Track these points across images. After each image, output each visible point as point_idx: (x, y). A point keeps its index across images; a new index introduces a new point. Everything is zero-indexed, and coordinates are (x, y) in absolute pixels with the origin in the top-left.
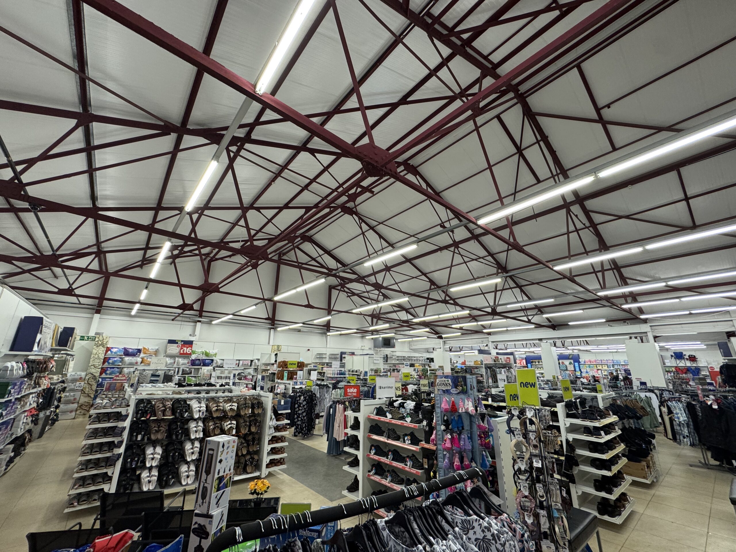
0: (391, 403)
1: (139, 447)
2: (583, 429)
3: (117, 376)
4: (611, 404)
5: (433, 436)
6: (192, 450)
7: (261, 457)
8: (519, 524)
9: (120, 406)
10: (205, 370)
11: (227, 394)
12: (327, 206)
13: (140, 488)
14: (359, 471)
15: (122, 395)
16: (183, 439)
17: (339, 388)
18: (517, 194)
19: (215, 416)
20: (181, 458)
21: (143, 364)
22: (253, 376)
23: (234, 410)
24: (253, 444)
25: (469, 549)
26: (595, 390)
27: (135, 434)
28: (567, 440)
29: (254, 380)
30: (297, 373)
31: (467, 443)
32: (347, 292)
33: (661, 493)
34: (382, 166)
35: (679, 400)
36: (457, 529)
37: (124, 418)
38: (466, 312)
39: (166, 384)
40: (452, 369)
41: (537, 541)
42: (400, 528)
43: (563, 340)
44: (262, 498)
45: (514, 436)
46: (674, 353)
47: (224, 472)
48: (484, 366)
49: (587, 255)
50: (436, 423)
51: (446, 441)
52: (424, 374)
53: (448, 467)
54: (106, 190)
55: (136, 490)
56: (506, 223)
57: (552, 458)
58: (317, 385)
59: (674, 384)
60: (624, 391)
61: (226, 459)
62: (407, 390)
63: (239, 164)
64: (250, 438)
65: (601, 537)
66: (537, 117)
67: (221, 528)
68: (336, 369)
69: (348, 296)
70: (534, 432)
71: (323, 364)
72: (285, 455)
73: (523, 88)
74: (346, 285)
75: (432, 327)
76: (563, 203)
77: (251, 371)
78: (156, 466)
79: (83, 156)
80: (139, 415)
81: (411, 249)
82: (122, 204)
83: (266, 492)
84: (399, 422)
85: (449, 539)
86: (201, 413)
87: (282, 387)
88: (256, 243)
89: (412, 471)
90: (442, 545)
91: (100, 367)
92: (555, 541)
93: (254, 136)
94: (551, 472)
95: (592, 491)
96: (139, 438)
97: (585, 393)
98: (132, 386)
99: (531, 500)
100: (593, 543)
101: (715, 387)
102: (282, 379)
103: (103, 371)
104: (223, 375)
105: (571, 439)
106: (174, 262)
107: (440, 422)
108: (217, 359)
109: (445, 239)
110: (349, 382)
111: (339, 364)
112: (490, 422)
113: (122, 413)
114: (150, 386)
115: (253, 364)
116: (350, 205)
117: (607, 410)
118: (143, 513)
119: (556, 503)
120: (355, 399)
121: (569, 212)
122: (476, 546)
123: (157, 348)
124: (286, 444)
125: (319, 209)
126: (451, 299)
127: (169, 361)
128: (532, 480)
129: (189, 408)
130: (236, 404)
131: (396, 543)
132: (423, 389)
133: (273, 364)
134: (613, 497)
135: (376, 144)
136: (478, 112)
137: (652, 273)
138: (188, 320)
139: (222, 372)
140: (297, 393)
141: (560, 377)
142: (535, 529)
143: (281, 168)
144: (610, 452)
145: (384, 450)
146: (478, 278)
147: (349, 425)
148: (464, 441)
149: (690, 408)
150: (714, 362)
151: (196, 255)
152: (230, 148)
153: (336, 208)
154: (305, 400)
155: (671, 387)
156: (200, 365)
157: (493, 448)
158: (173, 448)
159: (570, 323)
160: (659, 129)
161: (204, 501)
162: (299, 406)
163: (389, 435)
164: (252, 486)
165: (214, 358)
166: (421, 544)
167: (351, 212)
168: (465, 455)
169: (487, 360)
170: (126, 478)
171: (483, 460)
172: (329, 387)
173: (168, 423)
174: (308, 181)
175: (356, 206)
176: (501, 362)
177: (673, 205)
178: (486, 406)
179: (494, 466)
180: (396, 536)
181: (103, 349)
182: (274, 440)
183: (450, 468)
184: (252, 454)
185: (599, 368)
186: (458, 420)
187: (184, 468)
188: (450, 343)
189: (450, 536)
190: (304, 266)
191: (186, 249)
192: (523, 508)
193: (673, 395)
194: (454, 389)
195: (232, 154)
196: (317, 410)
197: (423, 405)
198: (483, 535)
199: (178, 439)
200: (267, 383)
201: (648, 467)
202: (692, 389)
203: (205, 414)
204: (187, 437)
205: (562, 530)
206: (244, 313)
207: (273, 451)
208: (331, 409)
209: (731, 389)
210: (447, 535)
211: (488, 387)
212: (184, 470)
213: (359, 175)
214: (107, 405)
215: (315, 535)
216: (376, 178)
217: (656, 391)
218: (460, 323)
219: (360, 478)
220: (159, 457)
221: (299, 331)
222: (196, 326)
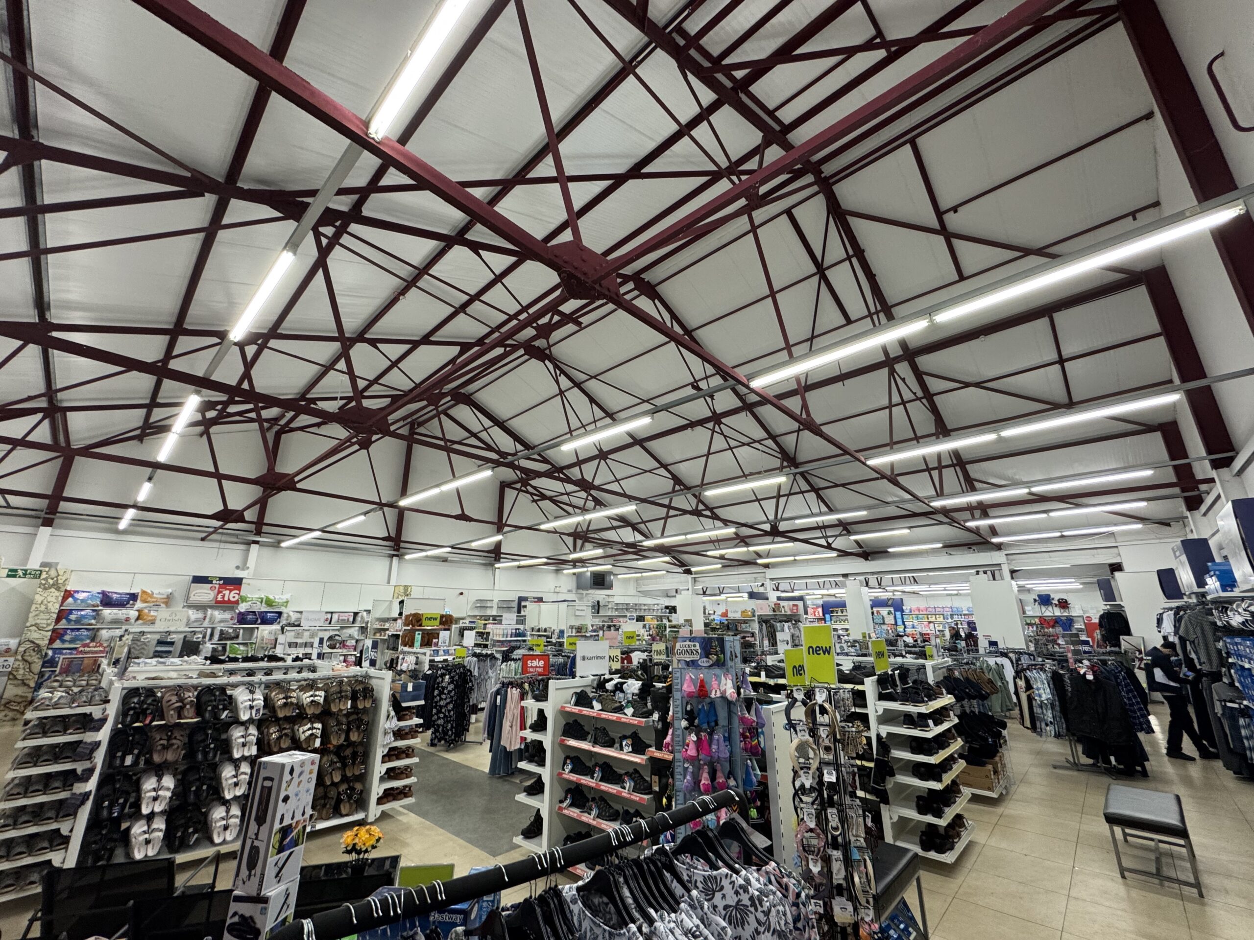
0: (601, 685)
1: (127, 777)
2: (902, 718)
3: (87, 645)
4: (945, 677)
5: (668, 739)
6: (235, 780)
7: (367, 786)
8: (794, 878)
9: (90, 701)
10: (265, 631)
11: (306, 674)
12: (500, 343)
13: (128, 854)
14: (542, 802)
15: (94, 682)
16: (217, 759)
17: (514, 660)
18: (815, 341)
19: (281, 715)
20: (212, 794)
21: (140, 622)
22: (357, 641)
23: (319, 703)
24: (354, 763)
25: (713, 924)
26: (923, 655)
27: (119, 754)
28: (879, 737)
29: (359, 650)
30: (438, 634)
31: (722, 748)
32: (532, 494)
33: (1012, 812)
34: (594, 282)
35: (1042, 669)
36: (694, 893)
37: (97, 724)
38: (730, 531)
39: (186, 658)
40: (706, 625)
41: (826, 900)
42: (601, 897)
43: (879, 576)
44: (367, 859)
45: (796, 733)
46: (1039, 596)
47: (292, 819)
48: (756, 619)
49: (918, 442)
50: (673, 716)
51: (688, 745)
52: (659, 634)
53: (690, 788)
54: (68, 291)
55: (119, 858)
56: (796, 387)
57: (853, 766)
58: (475, 655)
59: (1037, 643)
60: (965, 655)
61: (297, 795)
62: (630, 661)
63: (337, 259)
64: (348, 752)
65: (923, 885)
66: (850, 219)
67: (285, 920)
68: (509, 627)
69: (534, 501)
70: (826, 725)
71: (487, 618)
72: (412, 780)
73: (828, 169)
74: (531, 482)
75: (675, 555)
76: (884, 359)
77: (354, 632)
78: (162, 813)
79: (20, 222)
80: (129, 719)
81: (641, 424)
82: (102, 320)
83: (374, 847)
84: (613, 716)
85: (682, 911)
86: (254, 712)
87: (411, 659)
88: (366, 403)
89: (633, 797)
90: (669, 922)
91: (51, 627)
92: (853, 899)
93: (366, 212)
94: (850, 789)
95: (912, 814)
96: (129, 761)
97: (909, 660)
98: (116, 663)
99: (818, 835)
100: (910, 896)
101: (1092, 647)
102: (412, 645)
103: (57, 635)
104: (299, 641)
105: (884, 735)
106: (206, 433)
107: (680, 715)
108: (291, 613)
109: (699, 409)
110: (531, 649)
111: (515, 618)
112: (760, 712)
113: (93, 715)
114: (155, 663)
115: (359, 619)
116: (541, 343)
117: (938, 686)
118: (132, 902)
119: (857, 836)
120: (540, 678)
121: (892, 372)
122: (724, 920)
123: (170, 591)
124: (416, 760)
125: (485, 347)
126: (708, 508)
127: (194, 615)
128: (822, 803)
129: (230, 703)
130: (322, 693)
131: (595, 923)
132: (657, 658)
133: (395, 620)
134: (942, 822)
135: (585, 243)
136: (757, 201)
137: (1010, 473)
138: (235, 540)
139: (298, 635)
140: (438, 669)
141: (873, 635)
142: (825, 881)
143: (417, 272)
144: (941, 752)
145: (588, 764)
146: (751, 474)
147: (529, 722)
148: (718, 745)
149: (1056, 680)
150: (1092, 608)
151: (251, 420)
152: (322, 229)
153: (515, 348)
154: (452, 682)
155: (1032, 648)
156: (255, 623)
157: (763, 752)
158: (197, 776)
159: (890, 550)
160: (1027, 252)
161: (253, 872)
162: (441, 693)
163: (595, 738)
164: (349, 840)
165: (283, 609)
166: (634, 922)
167: (542, 355)
168: (718, 767)
169: (761, 609)
170: (99, 837)
171: (748, 773)
172: (496, 659)
173: (188, 732)
174: (466, 298)
175: (550, 347)
176: (783, 612)
177: (1042, 370)
178: (756, 686)
179: (764, 784)
180: (595, 912)
181: (57, 593)
182: (393, 754)
183: (694, 790)
184: (352, 781)
185: (931, 620)
186: (709, 711)
187: (218, 813)
188: (704, 582)
189: (682, 905)
190: (456, 446)
191: (232, 409)
192: (806, 849)
193: (1034, 660)
194: (705, 659)
195: (324, 241)
196: (473, 698)
197: (654, 686)
198: (736, 899)
199: (207, 760)
200: (383, 653)
201: (996, 772)
202: (1062, 650)
203: (261, 712)
204: (226, 756)
205: (864, 880)
206: (342, 528)
207: (391, 774)
208: (499, 697)
209: (1113, 649)
210: (678, 904)
211: (763, 653)
212: (218, 817)
213: (557, 293)
214: (62, 701)
215: (459, 918)
216: (584, 302)
217: (1011, 655)
218: (720, 549)
219: (545, 814)
220: (168, 794)
221: (445, 560)
222: (248, 550)
